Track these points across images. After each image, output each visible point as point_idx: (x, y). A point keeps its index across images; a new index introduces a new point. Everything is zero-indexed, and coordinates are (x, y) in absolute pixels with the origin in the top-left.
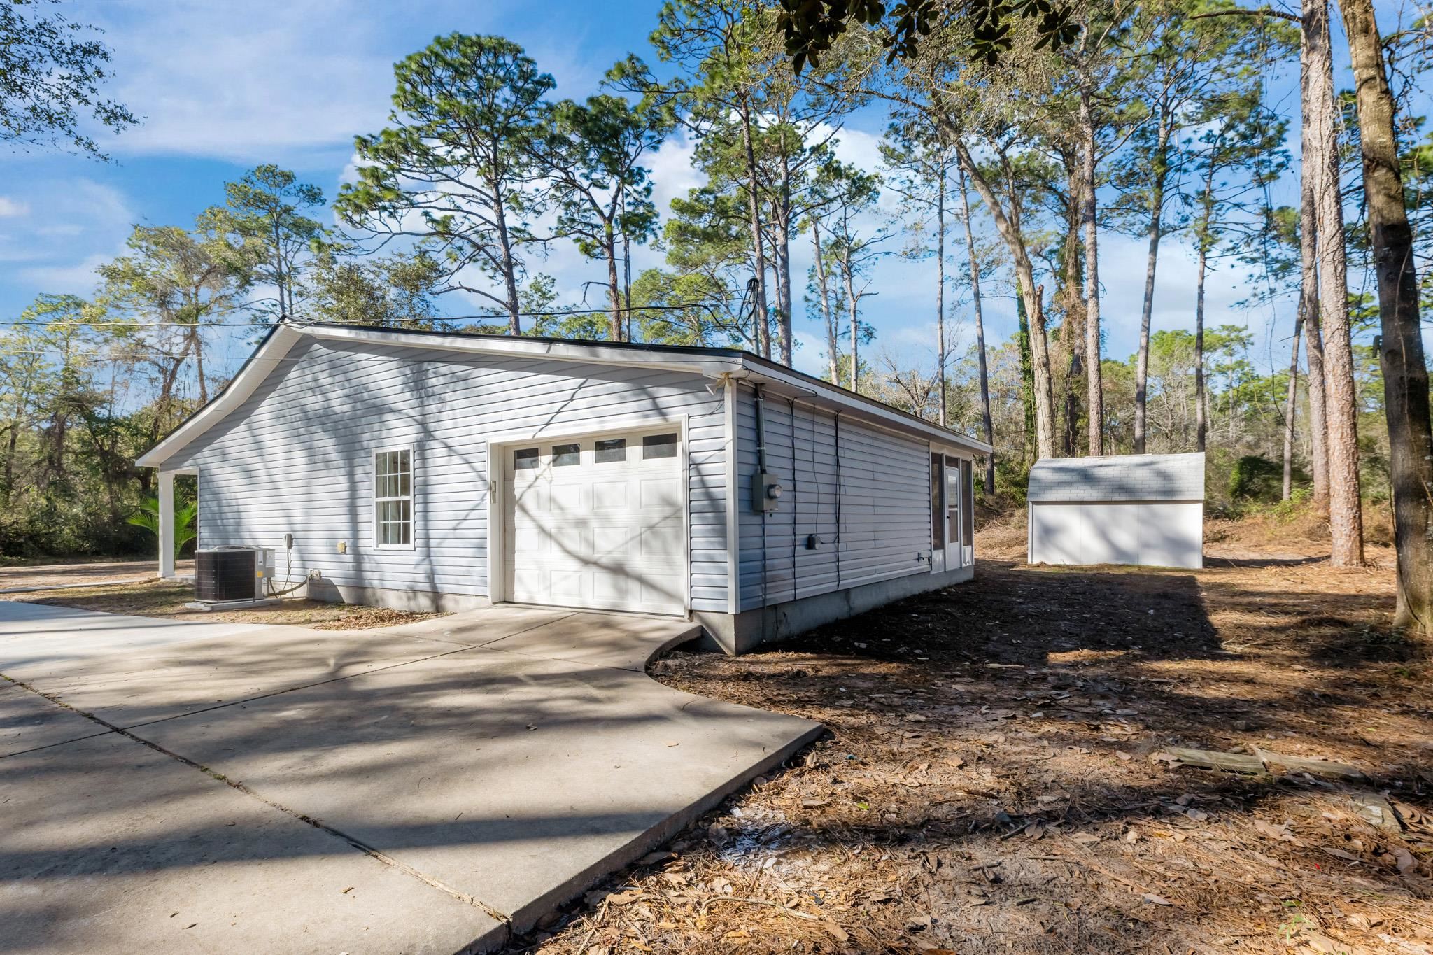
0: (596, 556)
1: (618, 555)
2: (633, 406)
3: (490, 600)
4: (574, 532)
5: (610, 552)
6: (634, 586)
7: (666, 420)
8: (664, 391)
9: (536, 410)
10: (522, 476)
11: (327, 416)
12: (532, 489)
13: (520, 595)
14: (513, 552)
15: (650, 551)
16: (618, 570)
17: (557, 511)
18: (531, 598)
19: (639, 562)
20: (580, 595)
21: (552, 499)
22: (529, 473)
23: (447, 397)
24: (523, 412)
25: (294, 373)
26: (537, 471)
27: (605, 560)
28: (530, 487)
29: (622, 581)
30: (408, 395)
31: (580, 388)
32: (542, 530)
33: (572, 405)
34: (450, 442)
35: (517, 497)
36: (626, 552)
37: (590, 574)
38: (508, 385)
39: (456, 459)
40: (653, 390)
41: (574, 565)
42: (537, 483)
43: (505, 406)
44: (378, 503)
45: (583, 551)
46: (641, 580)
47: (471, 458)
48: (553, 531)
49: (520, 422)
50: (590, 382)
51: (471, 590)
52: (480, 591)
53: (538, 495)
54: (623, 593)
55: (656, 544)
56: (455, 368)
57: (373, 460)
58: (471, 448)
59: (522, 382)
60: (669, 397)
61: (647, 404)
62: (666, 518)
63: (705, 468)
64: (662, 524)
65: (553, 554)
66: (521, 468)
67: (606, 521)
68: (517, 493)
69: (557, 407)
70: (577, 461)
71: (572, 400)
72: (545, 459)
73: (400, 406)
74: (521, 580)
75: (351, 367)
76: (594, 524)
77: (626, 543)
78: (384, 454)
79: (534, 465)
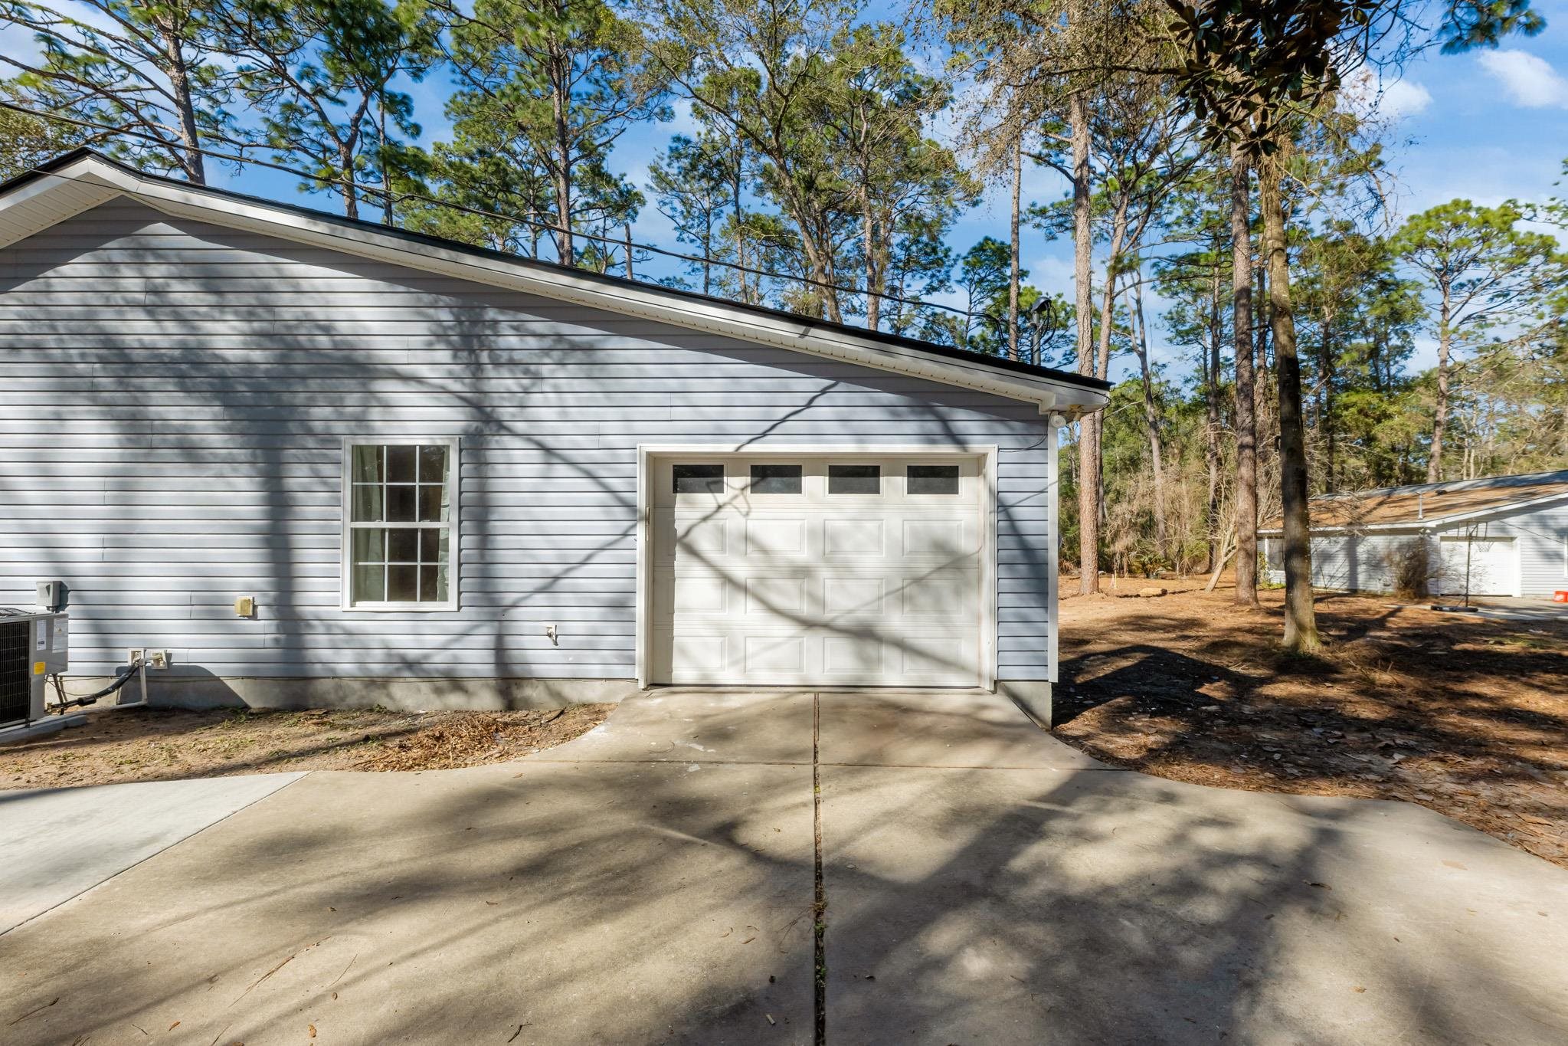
0: (827, 616)
1: (864, 615)
2: (911, 427)
3: (642, 685)
4: (789, 585)
5: (850, 611)
6: (889, 653)
7: (965, 450)
8: (960, 414)
9: (740, 412)
10: (689, 503)
11: (197, 364)
12: (710, 523)
13: (683, 672)
14: (670, 613)
15: (916, 609)
16: (864, 634)
17: (756, 555)
18: (705, 676)
19: (897, 622)
20: (800, 669)
21: (747, 538)
22: (706, 500)
23: (545, 370)
24: (713, 412)
25: (79, 269)
26: (721, 498)
27: (842, 622)
28: (705, 519)
29: (871, 649)
30: (444, 356)
31: (823, 392)
32: (727, 580)
33: (808, 413)
34: (550, 442)
35: (680, 531)
36: (879, 610)
37: (813, 641)
38: (683, 370)
39: (562, 470)
40: (944, 410)
41: (783, 629)
42: (720, 515)
43: (677, 399)
44: (355, 532)
45: (806, 609)
46: (903, 646)
47: (600, 471)
48: (750, 583)
49: (708, 427)
50: (842, 386)
51: (596, 671)
52: (619, 671)
53: (722, 531)
54: (868, 662)
55: (924, 600)
56: (566, 328)
57: (347, 457)
58: (599, 455)
59: (713, 371)
60: (966, 422)
61: (934, 427)
62: (940, 569)
63: (1019, 513)
64: (934, 576)
65: (746, 614)
66: (686, 490)
67: (845, 571)
68: (680, 527)
69: (782, 413)
70: (797, 489)
71: (808, 406)
72: (734, 483)
73: (424, 371)
74: (684, 652)
75: (277, 285)
76: (825, 573)
77: (880, 598)
78: (380, 448)
79: (717, 487)
